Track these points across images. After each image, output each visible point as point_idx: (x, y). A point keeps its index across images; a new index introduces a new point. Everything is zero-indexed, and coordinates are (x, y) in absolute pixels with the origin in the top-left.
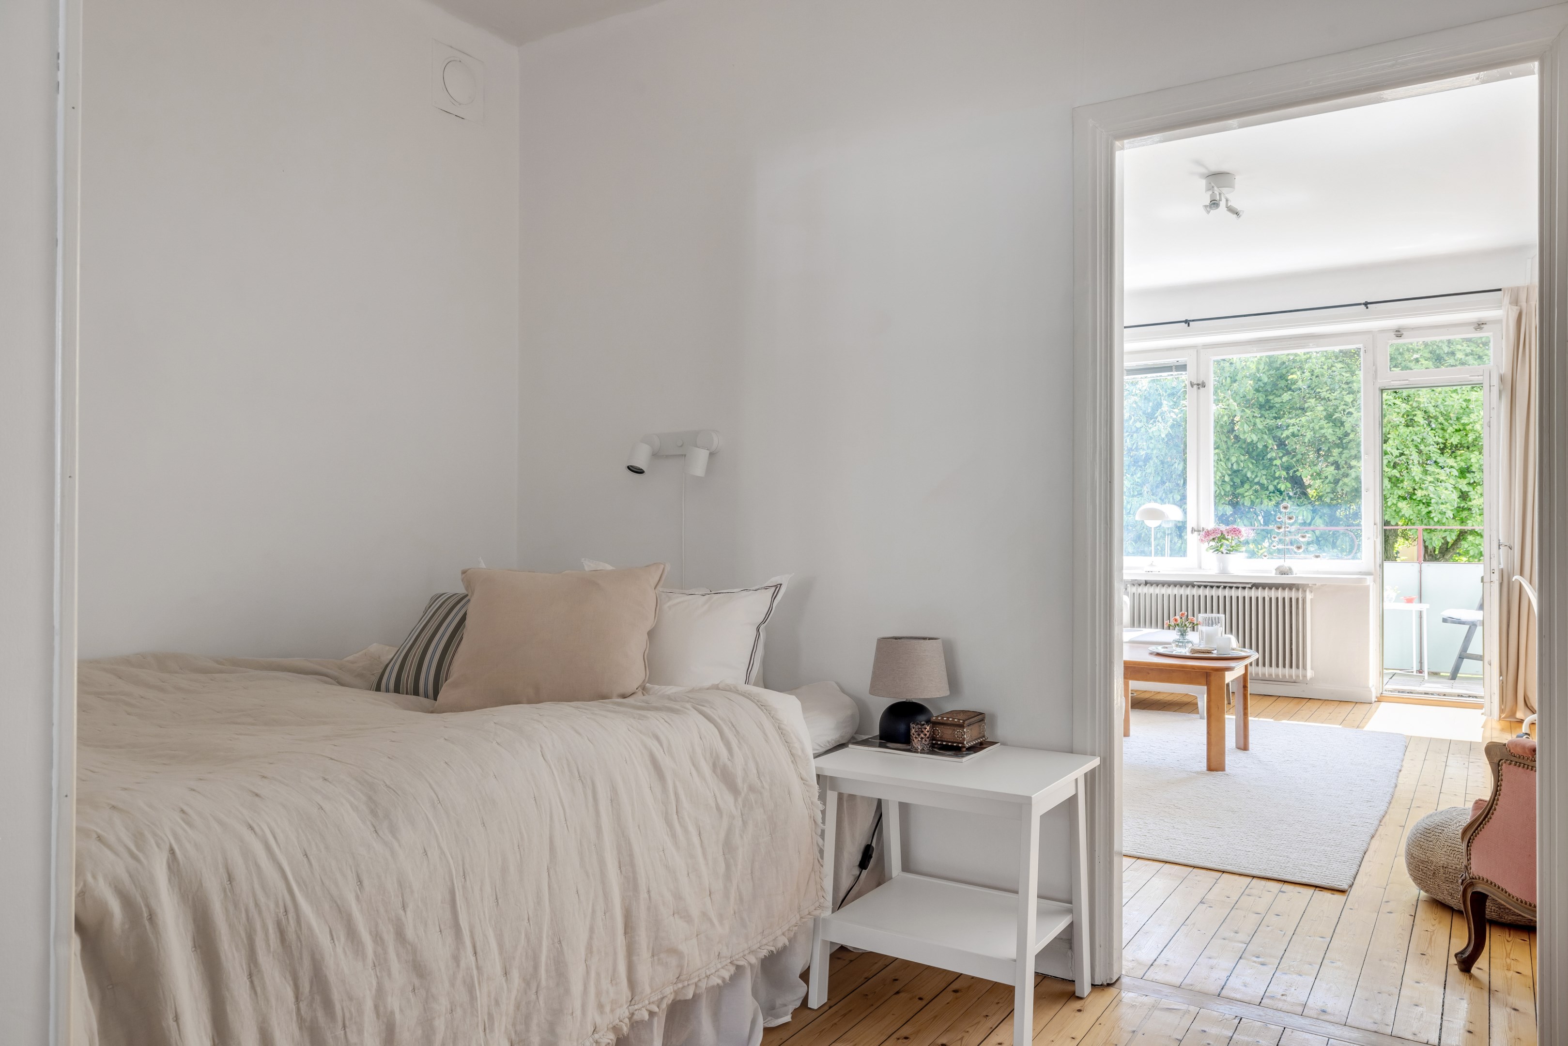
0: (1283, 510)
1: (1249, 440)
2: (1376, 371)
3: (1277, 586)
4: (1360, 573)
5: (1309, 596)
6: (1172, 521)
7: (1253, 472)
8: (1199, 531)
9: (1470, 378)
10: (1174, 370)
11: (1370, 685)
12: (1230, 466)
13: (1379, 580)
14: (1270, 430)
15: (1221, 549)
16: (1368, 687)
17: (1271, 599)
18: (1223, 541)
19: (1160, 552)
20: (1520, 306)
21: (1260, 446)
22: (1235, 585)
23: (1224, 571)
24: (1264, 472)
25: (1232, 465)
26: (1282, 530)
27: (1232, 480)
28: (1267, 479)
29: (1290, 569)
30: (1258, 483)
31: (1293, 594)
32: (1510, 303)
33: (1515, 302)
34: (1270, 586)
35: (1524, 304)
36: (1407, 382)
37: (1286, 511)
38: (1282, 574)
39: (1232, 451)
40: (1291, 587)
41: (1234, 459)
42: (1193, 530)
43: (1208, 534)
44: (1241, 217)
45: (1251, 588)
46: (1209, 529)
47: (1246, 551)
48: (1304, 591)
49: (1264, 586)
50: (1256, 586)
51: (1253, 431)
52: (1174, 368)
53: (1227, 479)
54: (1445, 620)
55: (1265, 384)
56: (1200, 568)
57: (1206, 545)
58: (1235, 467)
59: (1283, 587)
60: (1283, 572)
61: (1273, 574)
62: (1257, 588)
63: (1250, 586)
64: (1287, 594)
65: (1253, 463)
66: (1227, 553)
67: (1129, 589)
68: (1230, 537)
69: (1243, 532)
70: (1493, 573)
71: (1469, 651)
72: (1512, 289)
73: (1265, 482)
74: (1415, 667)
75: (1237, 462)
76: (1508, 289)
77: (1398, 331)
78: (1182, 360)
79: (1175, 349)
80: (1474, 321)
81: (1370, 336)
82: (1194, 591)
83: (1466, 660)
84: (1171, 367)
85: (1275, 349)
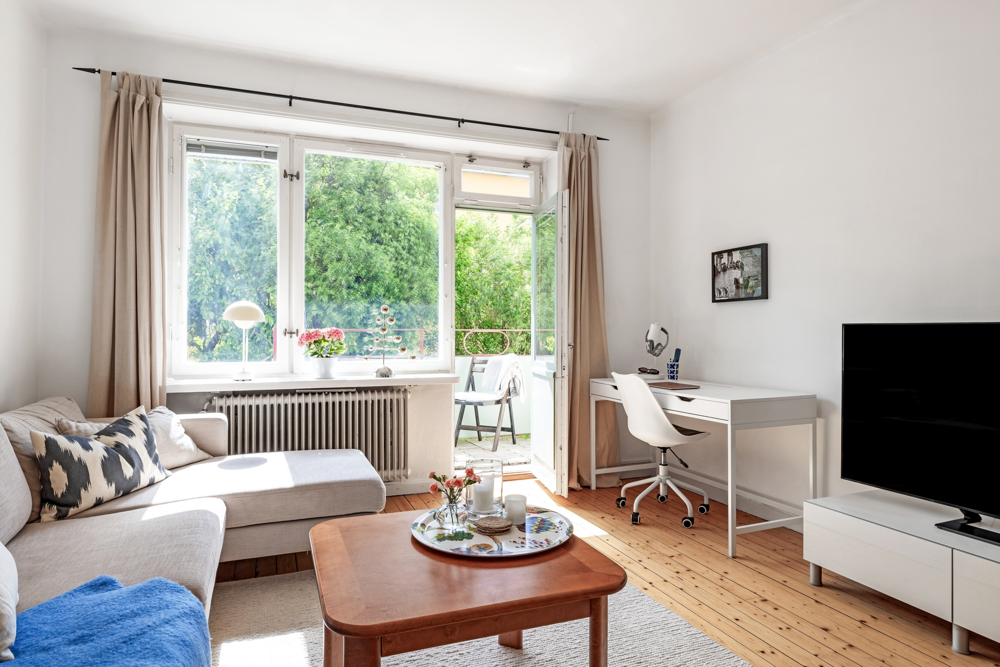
2: (453, 189)
3: (379, 389)
4: (441, 371)
5: (409, 397)
8: (292, 333)
9: (519, 206)
10: (263, 156)
15: (321, 353)
18: (322, 344)
20: (572, 150)
22: (345, 390)
23: (326, 376)
29: (390, 371)
31: (395, 396)
32: (565, 146)
33: (568, 145)
34: (373, 390)
35: (573, 148)
36: (476, 203)
37: (386, 313)
38: (383, 376)
40: (391, 389)
42: (284, 332)
43: (303, 336)
45: (353, 393)
46: (303, 332)
47: (346, 353)
48: (404, 393)
49: (366, 390)
50: (359, 390)
52: (262, 153)
57: (302, 349)
59: (385, 389)
60: (386, 374)
61: (373, 377)
62: (360, 392)
66: (327, 357)
67: (215, 403)
68: (329, 339)
70: (564, 369)
72: (566, 134)
76: (564, 133)
77: (470, 156)
78: (271, 144)
79: (265, 132)
80: (523, 159)
81: (449, 157)
82: (296, 400)
83: (461, 430)
84: (260, 151)
85: (368, 153)
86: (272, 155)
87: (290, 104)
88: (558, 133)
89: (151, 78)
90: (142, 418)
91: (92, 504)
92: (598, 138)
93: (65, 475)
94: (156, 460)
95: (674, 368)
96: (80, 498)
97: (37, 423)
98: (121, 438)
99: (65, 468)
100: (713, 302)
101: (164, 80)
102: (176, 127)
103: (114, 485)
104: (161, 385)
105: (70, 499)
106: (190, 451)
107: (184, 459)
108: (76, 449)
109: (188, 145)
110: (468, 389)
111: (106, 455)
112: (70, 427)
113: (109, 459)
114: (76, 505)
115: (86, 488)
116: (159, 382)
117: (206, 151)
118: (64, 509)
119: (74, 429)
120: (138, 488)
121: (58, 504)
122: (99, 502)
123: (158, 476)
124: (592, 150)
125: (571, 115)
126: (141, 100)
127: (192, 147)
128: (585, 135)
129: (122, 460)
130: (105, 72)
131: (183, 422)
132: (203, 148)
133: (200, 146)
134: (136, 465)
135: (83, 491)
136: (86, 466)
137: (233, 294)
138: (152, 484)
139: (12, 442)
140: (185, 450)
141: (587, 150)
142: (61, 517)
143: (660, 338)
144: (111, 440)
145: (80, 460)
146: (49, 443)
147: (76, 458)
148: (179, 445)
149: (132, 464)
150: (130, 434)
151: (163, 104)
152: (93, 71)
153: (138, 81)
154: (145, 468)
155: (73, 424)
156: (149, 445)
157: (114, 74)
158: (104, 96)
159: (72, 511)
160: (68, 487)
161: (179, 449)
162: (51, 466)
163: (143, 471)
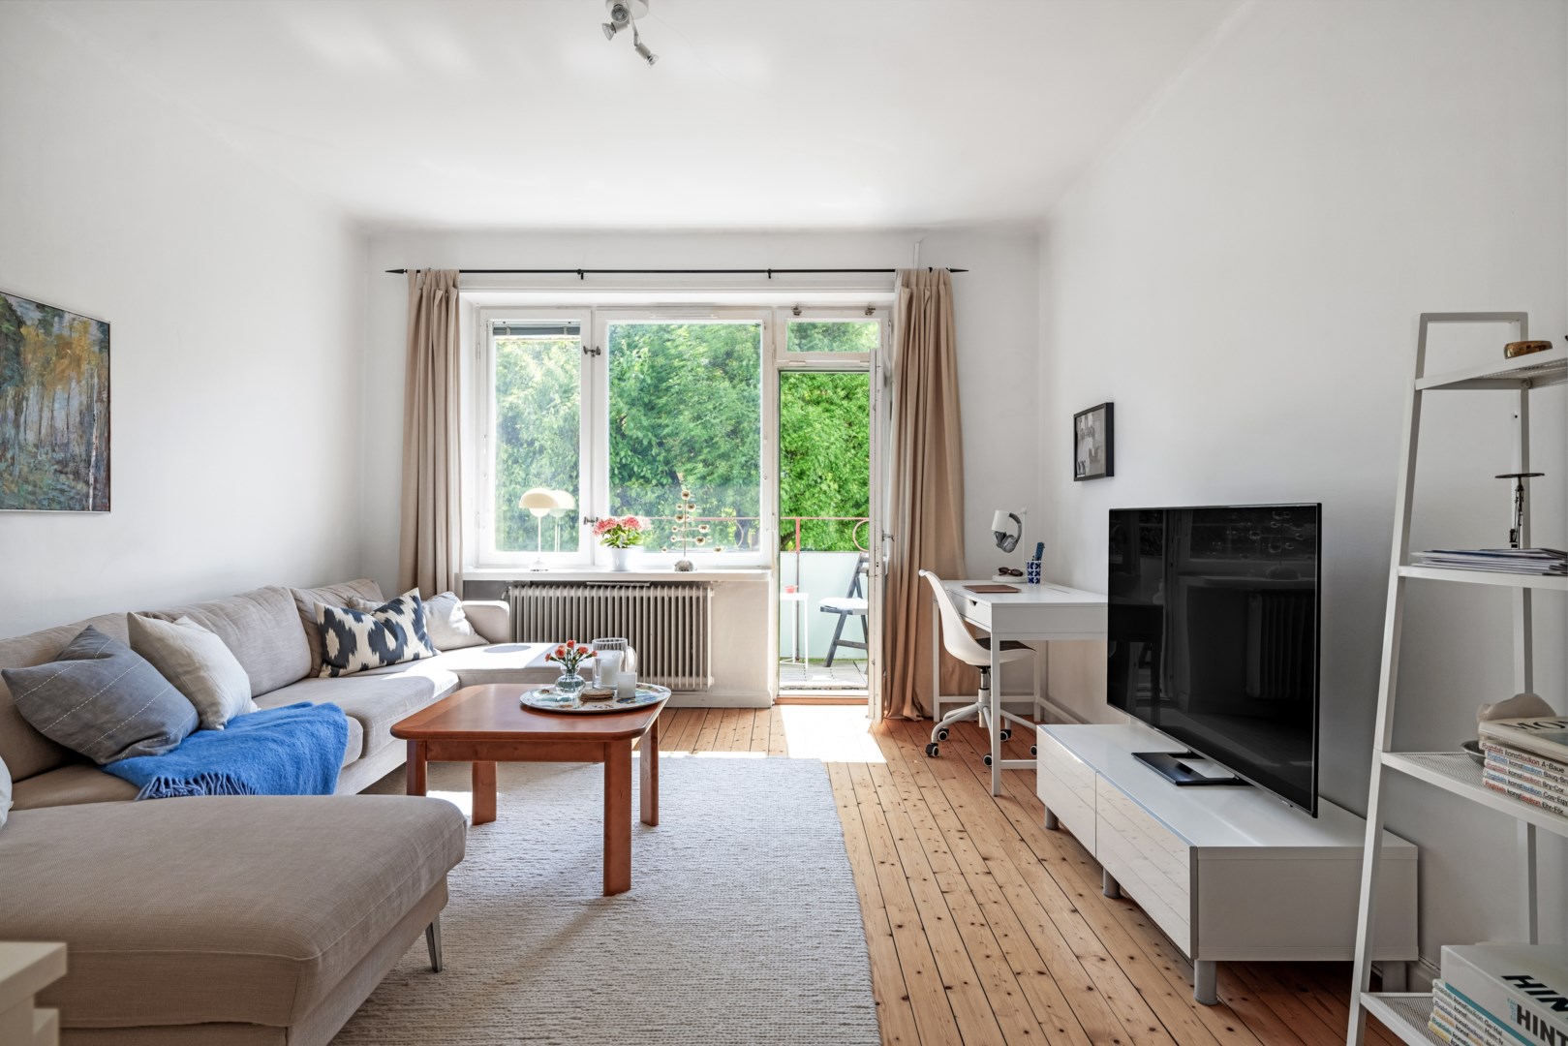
0: (684, 498)
1: (635, 436)
2: (775, 350)
3: (677, 585)
4: (758, 567)
5: (710, 594)
6: (563, 510)
7: (639, 466)
8: (592, 521)
10: (565, 332)
11: (769, 689)
12: (618, 460)
13: (776, 575)
14: (653, 427)
15: (618, 543)
16: (766, 691)
17: (670, 599)
18: (620, 532)
19: (549, 546)
20: (912, 289)
21: (645, 443)
22: (632, 584)
23: (620, 569)
24: (649, 467)
25: (621, 459)
26: (682, 521)
27: (620, 473)
28: (651, 473)
29: (691, 564)
30: (644, 477)
31: (694, 593)
32: (902, 285)
33: (906, 284)
34: (669, 585)
35: (914, 287)
36: (803, 364)
37: (686, 500)
38: (683, 571)
39: (621, 446)
40: (690, 585)
41: (622, 454)
42: (586, 521)
43: (602, 525)
44: (654, 65)
45: (649, 587)
46: (604, 520)
47: (644, 544)
48: (705, 589)
49: (663, 585)
50: (655, 585)
51: (638, 429)
53: (616, 472)
54: (822, 609)
55: (649, 385)
56: (594, 564)
57: (600, 538)
58: (624, 461)
59: (683, 585)
60: (684, 568)
61: (672, 571)
62: (656, 587)
63: (648, 585)
64: (687, 593)
65: (639, 458)
66: (623, 547)
67: (511, 593)
68: (626, 528)
69: (641, 523)
70: (877, 566)
71: (842, 638)
72: (904, 271)
73: (650, 476)
74: (794, 656)
75: (625, 456)
76: (901, 270)
77: (796, 308)
78: (574, 320)
79: (567, 307)
80: (866, 304)
81: (770, 312)
82: (587, 593)
83: (838, 647)
84: (563, 328)
85: (675, 317)
86: (574, 330)
87: (582, 278)
88: (893, 271)
89: (450, 271)
90: (414, 599)
91: (359, 669)
92: (952, 271)
93: (337, 640)
94: (422, 637)
95: (1032, 568)
96: (348, 661)
97: (332, 598)
98: (392, 615)
99: (338, 635)
100: (1075, 480)
101: (461, 271)
102: (483, 312)
103: (378, 654)
104: (458, 571)
105: (340, 662)
106: (465, 635)
107: (458, 642)
108: (349, 621)
109: (495, 329)
110: (851, 595)
111: (373, 627)
112: (359, 604)
113: (375, 631)
114: (344, 667)
115: (353, 653)
116: (455, 570)
117: (512, 334)
118: (335, 669)
119: (362, 606)
120: (402, 660)
121: (333, 665)
122: (365, 668)
123: (423, 651)
124: (942, 287)
125: (917, 245)
126: (440, 294)
127: (498, 331)
128: (931, 269)
129: (387, 632)
130: (412, 271)
131: (464, 608)
132: (508, 330)
133: (505, 329)
134: (400, 638)
135: (350, 656)
136: (354, 635)
137: (642, 474)
138: (416, 658)
139: (299, 609)
140: (460, 633)
141: (934, 288)
142: (334, 675)
143: (1011, 529)
144: (382, 616)
145: (350, 629)
146: (328, 614)
147: (347, 628)
148: (455, 629)
149: (396, 637)
150: (400, 612)
151: (461, 294)
152: (401, 271)
153: (438, 274)
154: (409, 643)
155: (362, 602)
156: (417, 624)
157: (418, 271)
158: (411, 294)
159: (342, 671)
160: (340, 651)
161: (455, 632)
162: (327, 632)
163: (406, 644)
